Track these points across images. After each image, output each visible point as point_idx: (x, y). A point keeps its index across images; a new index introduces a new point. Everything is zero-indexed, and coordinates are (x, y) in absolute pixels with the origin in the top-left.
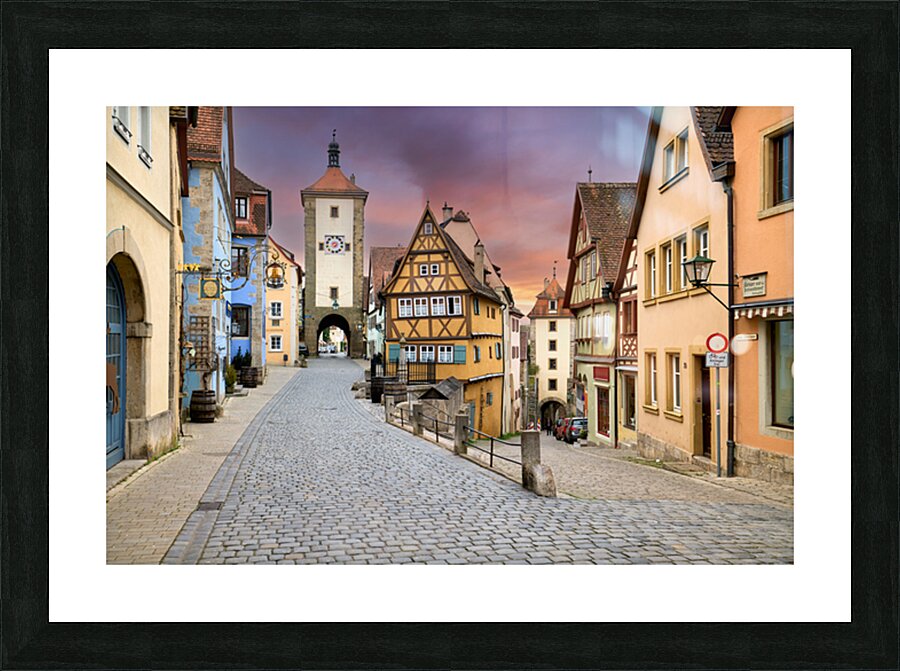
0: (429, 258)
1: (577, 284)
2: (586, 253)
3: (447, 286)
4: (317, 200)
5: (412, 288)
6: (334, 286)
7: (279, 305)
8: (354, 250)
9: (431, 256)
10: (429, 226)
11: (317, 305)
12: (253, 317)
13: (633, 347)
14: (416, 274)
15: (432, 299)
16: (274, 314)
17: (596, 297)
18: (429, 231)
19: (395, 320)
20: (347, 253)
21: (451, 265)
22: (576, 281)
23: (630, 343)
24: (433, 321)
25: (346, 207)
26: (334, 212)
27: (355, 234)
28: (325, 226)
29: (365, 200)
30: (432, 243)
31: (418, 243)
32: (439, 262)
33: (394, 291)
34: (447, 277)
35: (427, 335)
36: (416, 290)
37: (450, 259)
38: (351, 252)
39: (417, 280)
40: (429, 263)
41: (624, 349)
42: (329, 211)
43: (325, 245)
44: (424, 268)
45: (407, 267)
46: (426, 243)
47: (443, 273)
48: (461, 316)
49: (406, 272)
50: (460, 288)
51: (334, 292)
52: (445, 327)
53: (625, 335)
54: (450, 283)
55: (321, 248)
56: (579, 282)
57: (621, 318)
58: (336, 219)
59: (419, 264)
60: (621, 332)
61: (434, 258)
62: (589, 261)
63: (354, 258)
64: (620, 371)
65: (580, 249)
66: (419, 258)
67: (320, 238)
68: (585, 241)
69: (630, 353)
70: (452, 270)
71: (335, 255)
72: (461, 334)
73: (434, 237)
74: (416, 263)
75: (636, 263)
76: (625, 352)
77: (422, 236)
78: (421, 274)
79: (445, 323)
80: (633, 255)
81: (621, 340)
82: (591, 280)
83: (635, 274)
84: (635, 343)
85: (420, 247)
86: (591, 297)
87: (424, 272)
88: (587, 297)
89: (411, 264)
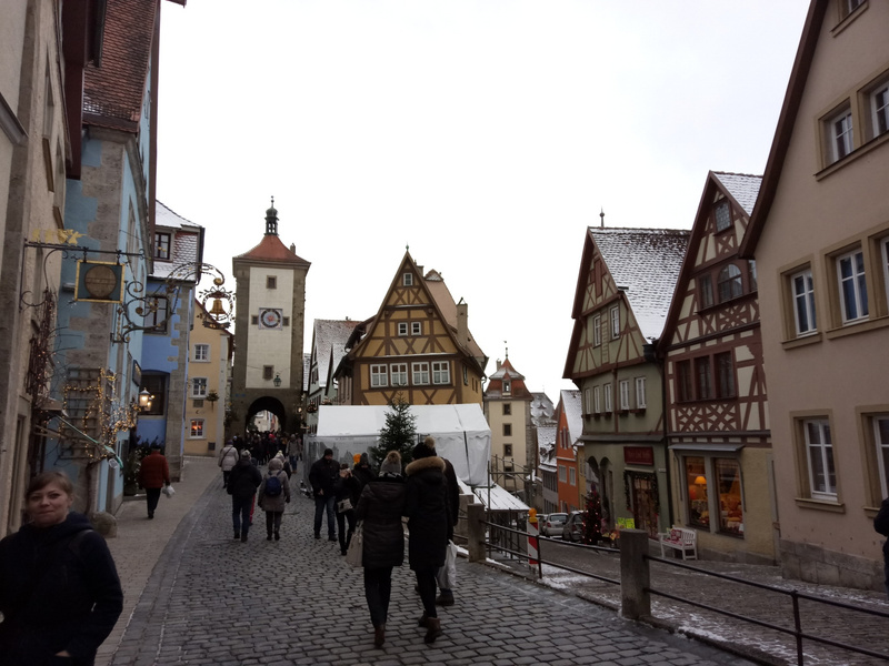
0: (409, 314)
1: (584, 348)
2: (599, 310)
3: (432, 348)
4: (252, 269)
5: (387, 351)
6: (268, 364)
7: (204, 381)
8: (293, 325)
9: (412, 312)
10: (408, 277)
11: (248, 385)
12: (172, 388)
13: (697, 419)
14: (392, 334)
15: (413, 364)
16: (196, 393)
17: (622, 358)
18: (408, 282)
19: (366, 391)
20: (285, 328)
21: (437, 324)
22: (582, 344)
23: (690, 413)
24: (415, 392)
25: (285, 277)
26: (272, 283)
27: (294, 307)
28: (259, 298)
29: (307, 271)
30: (412, 296)
31: (395, 296)
32: (422, 320)
33: (365, 355)
34: (432, 339)
36: (393, 355)
37: (435, 316)
38: (290, 328)
39: (394, 341)
40: (409, 320)
41: (678, 422)
42: (265, 282)
43: (260, 319)
44: (403, 326)
45: (382, 326)
46: (405, 297)
47: (427, 332)
48: (449, 386)
49: (381, 331)
50: (448, 352)
51: (268, 371)
53: (681, 403)
54: (436, 346)
55: (255, 320)
56: (588, 345)
57: (671, 382)
58: (273, 290)
59: (397, 321)
60: (672, 401)
61: (415, 314)
62: (605, 318)
63: (293, 334)
64: (675, 450)
65: (591, 305)
66: (396, 315)
67: (253, 310)
68: (600, 293)
69: (692, 427)
70: (438, 329)
71: (271, 331)
73: (416, 290)
74: (392, 321)
75: (695, 310)
76: (681, 426)
77: (400, 288)
78: (399, 334)
79: (429, 395)
80: (689, 300)
81: (673, 411)
82: (612, 341)
83: (695, 324)
84: (700, 413)
85: (397, 301)
86: (613, 361)
87: (403, 331)
88: (604, 362)
89: (387, 322)
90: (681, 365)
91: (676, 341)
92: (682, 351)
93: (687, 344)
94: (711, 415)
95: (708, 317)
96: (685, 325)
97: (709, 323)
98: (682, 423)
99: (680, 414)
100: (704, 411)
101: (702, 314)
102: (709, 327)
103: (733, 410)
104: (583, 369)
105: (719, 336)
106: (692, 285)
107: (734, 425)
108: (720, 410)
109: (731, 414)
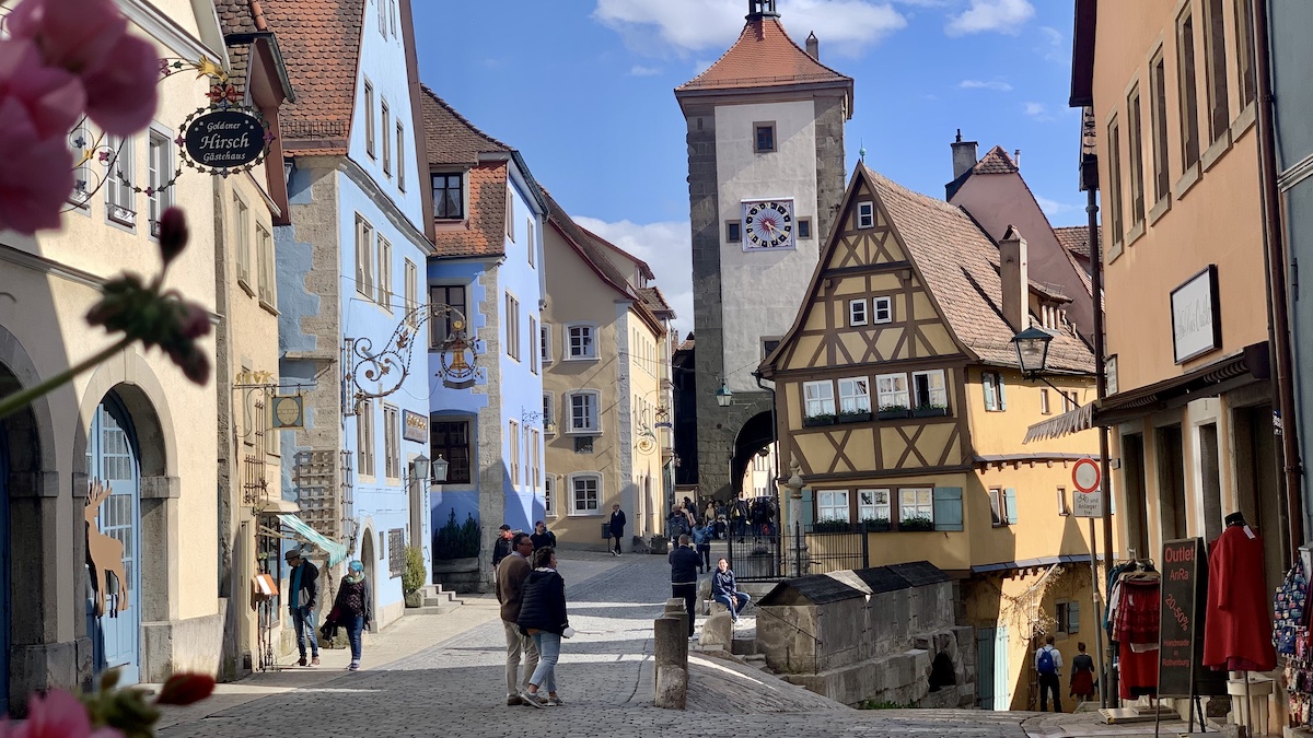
0: (868, 283)
3: (912, 347)
4: (718, 109)
5: (831, 356)
6: (770, 333)
7: (587, 400)
8: (821, 237)
9: (874, 278)
10: (866, 210)
12: (482, 438)
14: (839, 324)
15: (878, 379)
16: (577, 424)
18: (866, 221)
19: (797, 432)
20: (802, 244)
24: (885, 432)
25: (796, 120)
26: (765, 139)
27: (820, 192)
28: (741, 178)
30: (873, 248)
31: (842, 251)
32: (892, 293)
34: (911, 329)
35: (871, 467)
36: (841, 360)
37: (913, 283)
38: (814, 242)
39: (842, 336)
40: (869, 294)
42: (749, 139)
43: (745, 226)
45: (820, 309)
46: (860, 251)
47: (902, 316)
48: (947, 418)
49: (818, 320)
50: (941, 351)
52: (911, 445)
54: (917, 341)
55: (734, 233)
58: (770, 156)
59: (846, 298)
61: (879, 282)
66: (845, 286)
67: (728, 210)
71: (771, 252)
72: (947, 463)
73: (879, 236)
74: (839, 297)
77: (850, 233)
78: (853, 323)
79: (911, 435)
85: (846, 259)
87: (857, 318)
89: (829, 300)
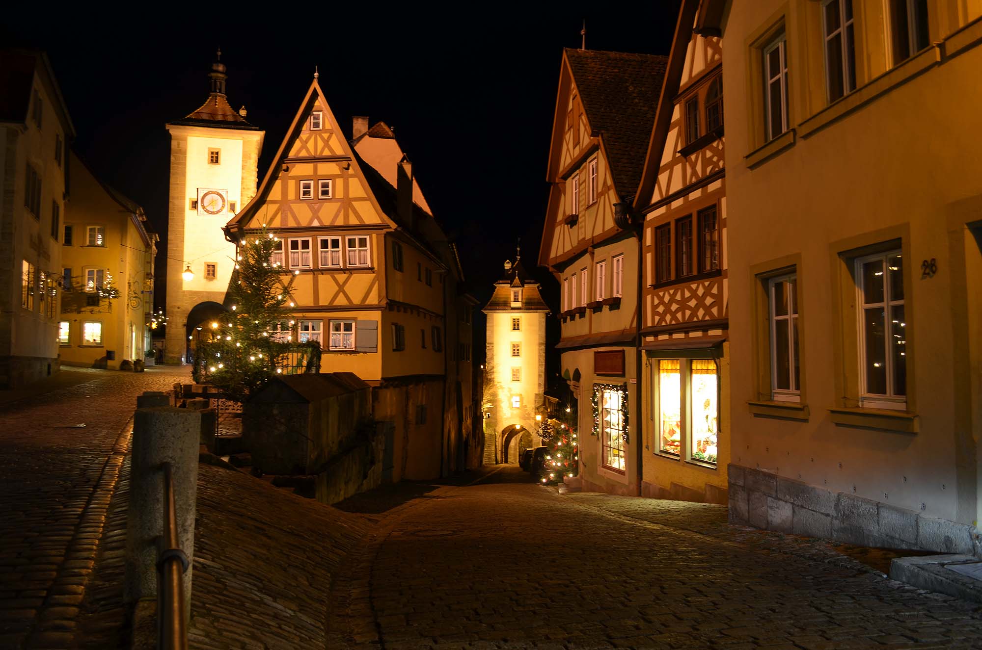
2: (578, 165)
3: (346, 217)
4: (190, 139)
5: (284, 220)
6: (211, 260)
9: (320, 166)
10: (316, 117)
11: (186, 286)
14: (291, 195)
17: (598, 231)
18: (316, 125)
21: (353, 182)
26: (215, 158)
27: (243, 189)
28: (200, 176)
30: (320, 144)
31: (297, 144)
32: (332, 177)
33: (252, 226)
34: (347, 203)
35: (310, 303)
36: (292, 223)
39: (293, 206)
40: (316, 178)
41: (655, 313)
42: (206, 157)
43: (200, 203)
44: (307, 186)
45: (278, 184)
46: (310, 145)
47: (340, 194)
48: (370, 270)
49: (275, 193)
50: (367, 222)
51: (211, 270)
52: (341, 288)
53: (659, 284)
54: (350, 211)
55: (195, 205)
57: (649, 257)
59: (299, 179)
60: (650, 282)
62: (583, 176)
65: (569, 161)
66: (299, 170)
67: (192, 193)
68: (577, 142)
69: (668, 317)
70: (355, 190)
73: (326, 136)
74: (293, 178)
75: (679, 149)
76: (657, 318)
77: (305, 132)
78: (302, 197)
79: (341, 281)
80: (672, 136)
81: (649, 298)
82: (589, 207)
83: (678, 168)
84: (678, 297)
85: (299, 151)
86: (589, 237)
87: (305, 193)
88: (581, 238)
90: (661, 230)
91: (656, 198)
92: (662, 210)
93: (667, 200)
94: (689, 299)
95: (693, 157)
96: (667, 173)
97: (693, 167)
98: (658, 314)
99: (656, 302)
100: (683, 294)
101: (686, 153)
102: (694, 173)
103: (715, 291)
104: (560, 253)
105: (702, 183)
106: (677, 114)
107: (715, 310)
108: (700, 292)
109: (713, 296)
